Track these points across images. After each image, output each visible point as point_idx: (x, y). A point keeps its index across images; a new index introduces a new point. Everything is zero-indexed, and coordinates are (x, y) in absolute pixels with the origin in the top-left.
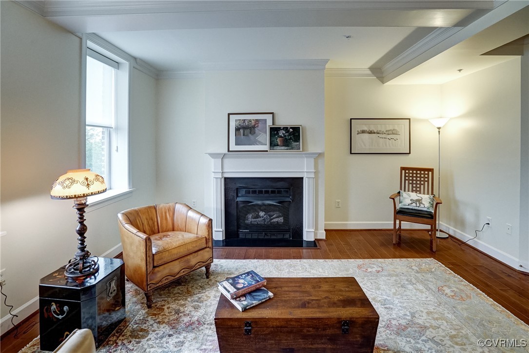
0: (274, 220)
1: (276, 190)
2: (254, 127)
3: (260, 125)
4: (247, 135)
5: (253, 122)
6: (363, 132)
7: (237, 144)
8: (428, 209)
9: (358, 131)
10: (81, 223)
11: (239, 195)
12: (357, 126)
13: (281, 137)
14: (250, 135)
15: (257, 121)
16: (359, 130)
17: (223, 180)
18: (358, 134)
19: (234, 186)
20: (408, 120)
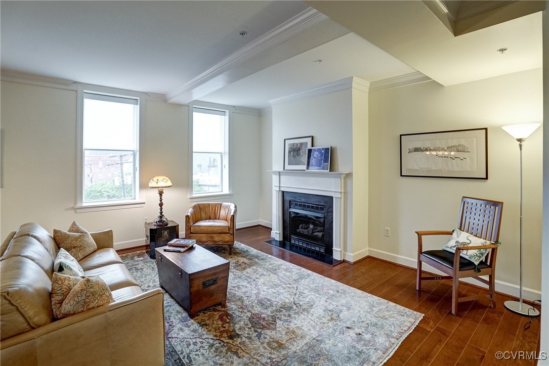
0: (316, 234)
1: (315, 206)
2: (299, 149)
3: (303, 147)
4: (295, 157)
5: (299, 145)
6: (417, 150)
7: (289, 164)
8: (470, 257)
9: (409, 149)
10: (161, 201)
11: (292, 206)
12: (409, 143)
13: (315, 158)
14: (297, 156)
15: (301, 144)
16: (411, 149)
17: (280, 193)
18: (409, 153)
19: (288, 198)
20: (484, 130)
